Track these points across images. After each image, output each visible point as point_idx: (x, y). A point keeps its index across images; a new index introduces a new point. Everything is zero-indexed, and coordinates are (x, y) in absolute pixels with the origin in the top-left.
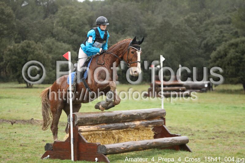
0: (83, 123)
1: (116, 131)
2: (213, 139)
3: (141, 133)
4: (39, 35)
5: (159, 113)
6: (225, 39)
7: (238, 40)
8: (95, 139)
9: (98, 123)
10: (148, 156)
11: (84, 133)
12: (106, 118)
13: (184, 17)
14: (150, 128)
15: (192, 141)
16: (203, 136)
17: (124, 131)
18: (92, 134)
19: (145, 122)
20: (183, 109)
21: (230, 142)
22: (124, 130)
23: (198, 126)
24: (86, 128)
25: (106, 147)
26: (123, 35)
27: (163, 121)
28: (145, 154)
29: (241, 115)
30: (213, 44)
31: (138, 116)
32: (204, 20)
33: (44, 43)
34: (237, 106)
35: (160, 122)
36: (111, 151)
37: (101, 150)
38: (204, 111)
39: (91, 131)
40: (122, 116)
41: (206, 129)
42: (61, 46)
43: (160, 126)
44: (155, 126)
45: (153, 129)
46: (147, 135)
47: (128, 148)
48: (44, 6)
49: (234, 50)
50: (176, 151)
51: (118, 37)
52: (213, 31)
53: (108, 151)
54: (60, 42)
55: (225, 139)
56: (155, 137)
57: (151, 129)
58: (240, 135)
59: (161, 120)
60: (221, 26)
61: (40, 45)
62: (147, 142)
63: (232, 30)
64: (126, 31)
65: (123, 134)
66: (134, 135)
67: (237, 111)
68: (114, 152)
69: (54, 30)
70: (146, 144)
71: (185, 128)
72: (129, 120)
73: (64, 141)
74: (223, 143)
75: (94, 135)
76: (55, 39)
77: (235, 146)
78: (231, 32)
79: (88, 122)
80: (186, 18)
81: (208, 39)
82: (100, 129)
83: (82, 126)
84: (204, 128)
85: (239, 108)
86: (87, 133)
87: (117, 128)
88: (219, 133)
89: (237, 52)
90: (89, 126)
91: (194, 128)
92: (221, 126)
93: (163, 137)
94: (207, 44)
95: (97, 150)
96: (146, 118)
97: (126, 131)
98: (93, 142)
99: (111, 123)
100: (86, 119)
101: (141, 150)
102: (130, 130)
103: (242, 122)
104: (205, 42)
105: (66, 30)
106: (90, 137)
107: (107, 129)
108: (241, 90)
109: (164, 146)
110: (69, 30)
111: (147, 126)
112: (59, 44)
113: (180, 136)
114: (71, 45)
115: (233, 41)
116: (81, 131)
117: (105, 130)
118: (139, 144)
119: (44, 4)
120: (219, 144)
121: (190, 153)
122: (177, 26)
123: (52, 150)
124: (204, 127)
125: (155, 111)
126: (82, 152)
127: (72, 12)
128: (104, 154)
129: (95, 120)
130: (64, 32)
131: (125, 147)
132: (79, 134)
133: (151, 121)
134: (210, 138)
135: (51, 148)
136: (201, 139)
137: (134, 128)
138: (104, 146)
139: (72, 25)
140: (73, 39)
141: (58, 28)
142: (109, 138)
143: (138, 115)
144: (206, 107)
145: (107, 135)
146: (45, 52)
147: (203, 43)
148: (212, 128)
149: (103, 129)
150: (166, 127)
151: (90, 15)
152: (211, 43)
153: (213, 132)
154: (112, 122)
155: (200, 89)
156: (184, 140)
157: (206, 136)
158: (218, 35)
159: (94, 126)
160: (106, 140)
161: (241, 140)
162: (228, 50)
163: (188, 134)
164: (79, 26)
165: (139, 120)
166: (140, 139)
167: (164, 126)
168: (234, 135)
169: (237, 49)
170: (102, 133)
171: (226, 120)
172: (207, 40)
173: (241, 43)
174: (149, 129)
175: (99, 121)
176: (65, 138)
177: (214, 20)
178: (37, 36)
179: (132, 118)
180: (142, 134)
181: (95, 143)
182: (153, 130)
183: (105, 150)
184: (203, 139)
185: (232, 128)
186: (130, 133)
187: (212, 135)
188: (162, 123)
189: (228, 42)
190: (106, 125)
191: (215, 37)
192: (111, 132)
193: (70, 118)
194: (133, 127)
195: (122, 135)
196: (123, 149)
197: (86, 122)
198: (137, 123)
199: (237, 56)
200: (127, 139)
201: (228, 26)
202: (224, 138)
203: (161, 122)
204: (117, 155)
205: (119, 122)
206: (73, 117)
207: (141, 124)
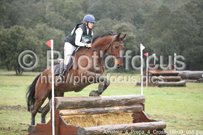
1: (96, 115)
3: (120, 118)
4: (30, 20)
5: (138, 99)
8: (75, 122)
9: (78, 107)
11: (65, 116)
12: (86, 103)
13: (185, 2)
14: (130, 113)
17: (104, 115)
18: (73, 118)
19: (124, 107)
23: (184, 114)
24: (67, 111)
25: (85, 129)
26: (120, 21)
27: (142, 107)
33: (36, 28)
35: (139, 108)
36: (90, 133)
37: (80, 132)
38: (194, 101)
39: (72, 114)
40: (101, 101)
41: (191, 118)
43: (140, 111)
44: (134, 111)
46: (127, 120)
51: (113, 23)
53: (87, 134)
54: (52, 28)
56: (134, 122)
59: (140, 106)
61: (31, 30)
64: (122, 17)
65: (102, 118)
66: (114, 119)
68: (92, 134)
69: (46, 14)
70: (124, 127)
71: (171, 116)
72: (109, 105)
73: (46, 124)
75: (75, 119)
79: (69, 106)
82: (80, 113)
83: (62, 110)
86: (68, 117)
87: (97, 112)
93: (141, 122)
95: (77, 133)
96: (126, 104)
98: (73, 125)
100: (68, 104)
102: (110, 115)
106: (71, 120)
107: (87, 113)
110: (61, 15)
111: (126, 111)
113: (158, 121)
116: (62, 114)
117: (85, 114)
123: (35, 132)
126: (62, 134)
129: (76, 105)
130: (57, 17)
131: (103, 129)
132: (60, 117)
133: (131, 106)
135: (34, 130)
136: (182, 126)
137: (113, 113)
138: (83, 128)
139: (65, 10)
141: (50, 13)
142: (89, 122)
143: (118, 100)
145: (87, 119)
148: (197, 117)
149: (83, 113)
150: (145, 113)
153: (196, 120)
154: (92, 107)
155: (197, 79)
157: (187, 123)
159: (75, 110)
160: (86, 124)
163: (170, 122)
165: (119, 106)
166: (119, 123)
167: (143, 111)
170: (82, 117)
174: (129, 115)
175: (79, 105)
178: (28, 21)
179: (112, 103)
180: (122, 119)
181: (75, 125)
182: (132, 116)
183: (84, 132)
184: (184, 126)
186: (109, 118)
188: (142, 109)
190: (86, 110)
192: (91, 116)
193: (52, 102)
194: (112, 111)
195: (102, 119)
196: (101, 131)
197: (67, 106)
198: (117, 108)
200: (107, 123)
203: (140, 108)
205: (99, 107)
206: (54, 101)
207: (120, 110)
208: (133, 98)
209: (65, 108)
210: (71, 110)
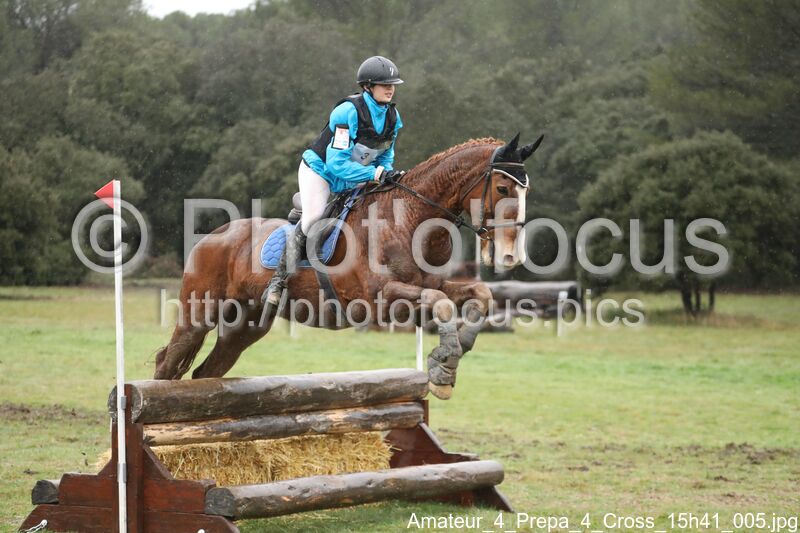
0: (157, 415)
1: (267, 441)
2: (584, 469)
3: (350, 450)
4: (18, 126)
5: (407, 384)
6: (624, 144)
7: (668, 148)
8: (196, 467)
9: (207, 416)
10: (371, 525)
11: (161, 447)
12: (235, 400)
13: (496, 71)
14: (378, 433)
15: (516, 476)
16: (550, 459)
17: (292, 442)
18: (190, 452)
19: (361, 412)
20: (488, 371)
21: (638, 479)
22: (294, 440)
23: (535, 427)
25: (234, 493)
26: (297, 128)
27: (420, 409)
28: (359, 517)
29: (675, 393)
30: (588, 162)
31: (339, 392)
32: (560, 83)
33: (36, 151)
34: (661, 363)
35: (410, 413)
36: (249, 506)
37: (215, 504)
38: (556, 380)
39: (186, 441)
40: (286, 392)
41: (560, 439)
42: (92, 160)
43: (412, 425)
44: (395, 425)
45: (387, 437)
46: (370, 455)
47: (305, 498)
48: (37, 30)
49: (653, 182)
50: (461, 509)
51: (278, 135)
52: (589, 120)
53: (240, 509)
54: (89, 149)
55: (622, 471)
56: (395, 463)
57: (382, 435)
58: (669, 459)
59: (415, 408)
60: (612, 102)
61: (21, 157)
62: (369, 479)
63: (649, 115)
64: (304, 115)
65: (289, 450)
66: (326, 454)
67: (662, 380)
68: (259, 510)
69: (68, 108)
70: (363, 484)
71: (493, 434)
72: (311, 406)
73: (96, 474)
74: (617, 484)
75: (195, 455)
76: (73, 139)
77: (653, 494)
78: (646, 122)
79: (175, 411)
80: (500, 74)
81: (572, 143)
82: (214, 435)
83: (156, 426)
84: (552, 435)
85: (668, 369)
86: (172, 448)
87: (271, 431)
88: (603, 451)
89: (666, 189)
90: (178, 425)
91: (522, 435)
92: (610, 429)
93: (421, 464)
94: (568, 160)
95: (204, 505)
96: (366, 400)
97: (299, 442)
98: (190, 478)
99: (249, 416)
100: (170, 403)
101: (347, 505)
102: (314, 440)
103: (677, 415)
104: (561, 153)
105: (108, 109)
106: (181, 461)
107: (238, 435)
108: (677, 312)
109: (423, 493)
110: (116, 109)
111: (367, 425)
112: (84, 154)
113: (475, 459)
114: (123, 159)
115: (652, 151)
116: (152, 440)
117: (231, 439)
118: (341, 487)
119: (38, 23)
120: (602, 488)
121: (509, 514)
122: (471, 100)
123: (56, 503)
124: (555, 432)
125: (394, 377)
126: (155, 511)
127: (129, 51)
128: (227, 517)
129: (199, 407)
130: (103, 116)
131: (294, 493)
132: (144, 451)
133: (382, 408)
134: (571, 466)
135: (52, 497)
136: (543, 469)
137: (325, 433)
138: (228, 490)
139: (128, 94)
140: (130, 141)
141: (80, 105)
142: (244, 466)
143: (341, 389)
144: (560, 367)
145: (236, 454)
146: (39, 181)
147: (555, 157)
148: (581, 435)
149: (224, 434)
150: (432, 429)
151: (188, 61)
152: (579, 157)
153: (583, 448)
154: (254, 412)
156: (486, 474)
157: (560, 459)
158: (602, 130)
159: (195, 425)
160: (234, 473)
161: (672, 474)
162: (633, 181)
163: (500, 455)
164: (153, 96)
165: (344, 407)
166: (345, 469)
167: (424, 425)
168: (652, 458)
169: (665, 179)
170: (221, 449)
171: (626, 410)
172: (567, 146)
173: (676, 159)
174: (376, 437)
175: (211, 409)
176: (97, 464)
177: (592, 82)
178: (12, 129)
179: (321, 399)
180: (353, 453)
181: (196, 481)
182: (389, 439)
183: (229, 504)
184: (551, 470)
185: (646, 435)
186: (311, 450)
187: (579, 459)
188: (419, 417)
189: (634, 156)
190: (234, 424)
191: (595, 139)
192: (250, 445)
193: (116, 398)
194: (322, 428)
195: (287, 456)
196: (288, 500)
197: (168, 413)
198: (337, 416)
199: (663, 200)
200: (303, 467)
201: (636, 101)
202: (619, 466)
203: (415, 413)
204: (268, 520)
205: (277, 413)
206: (125, 394)
207: (348, 421)
208: (391, 381)
209: (162, 418)
210: (183, 425)
